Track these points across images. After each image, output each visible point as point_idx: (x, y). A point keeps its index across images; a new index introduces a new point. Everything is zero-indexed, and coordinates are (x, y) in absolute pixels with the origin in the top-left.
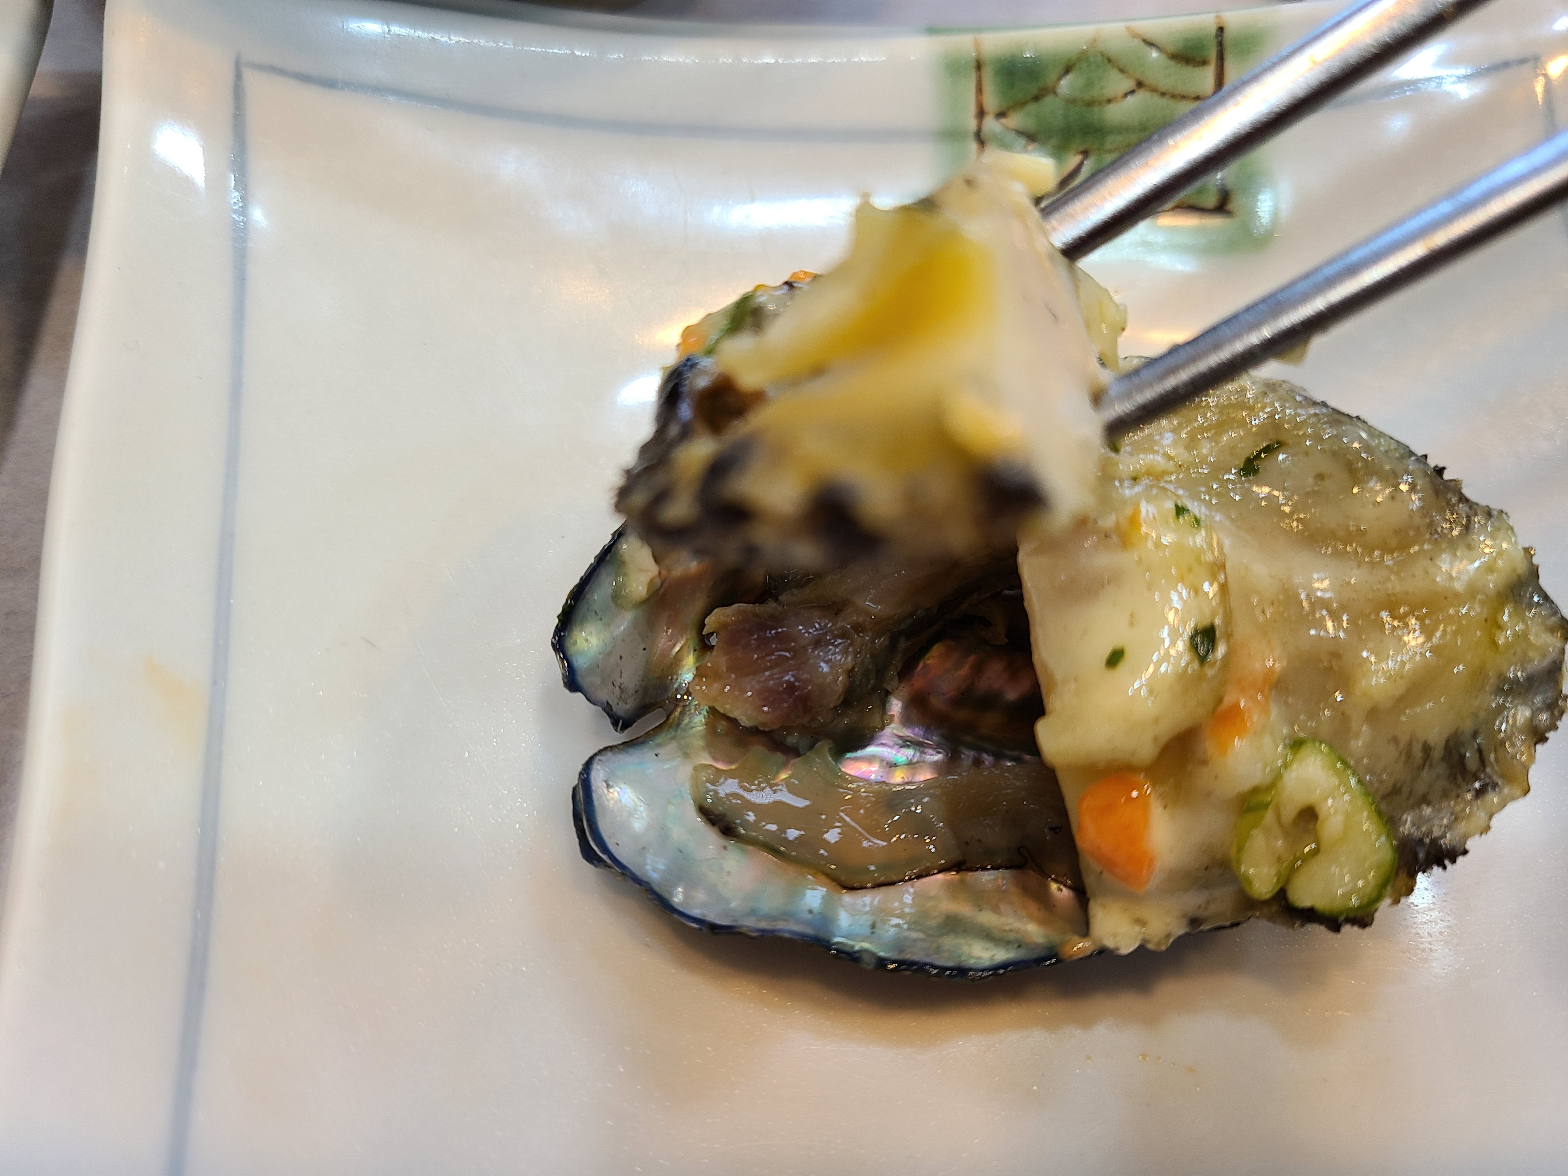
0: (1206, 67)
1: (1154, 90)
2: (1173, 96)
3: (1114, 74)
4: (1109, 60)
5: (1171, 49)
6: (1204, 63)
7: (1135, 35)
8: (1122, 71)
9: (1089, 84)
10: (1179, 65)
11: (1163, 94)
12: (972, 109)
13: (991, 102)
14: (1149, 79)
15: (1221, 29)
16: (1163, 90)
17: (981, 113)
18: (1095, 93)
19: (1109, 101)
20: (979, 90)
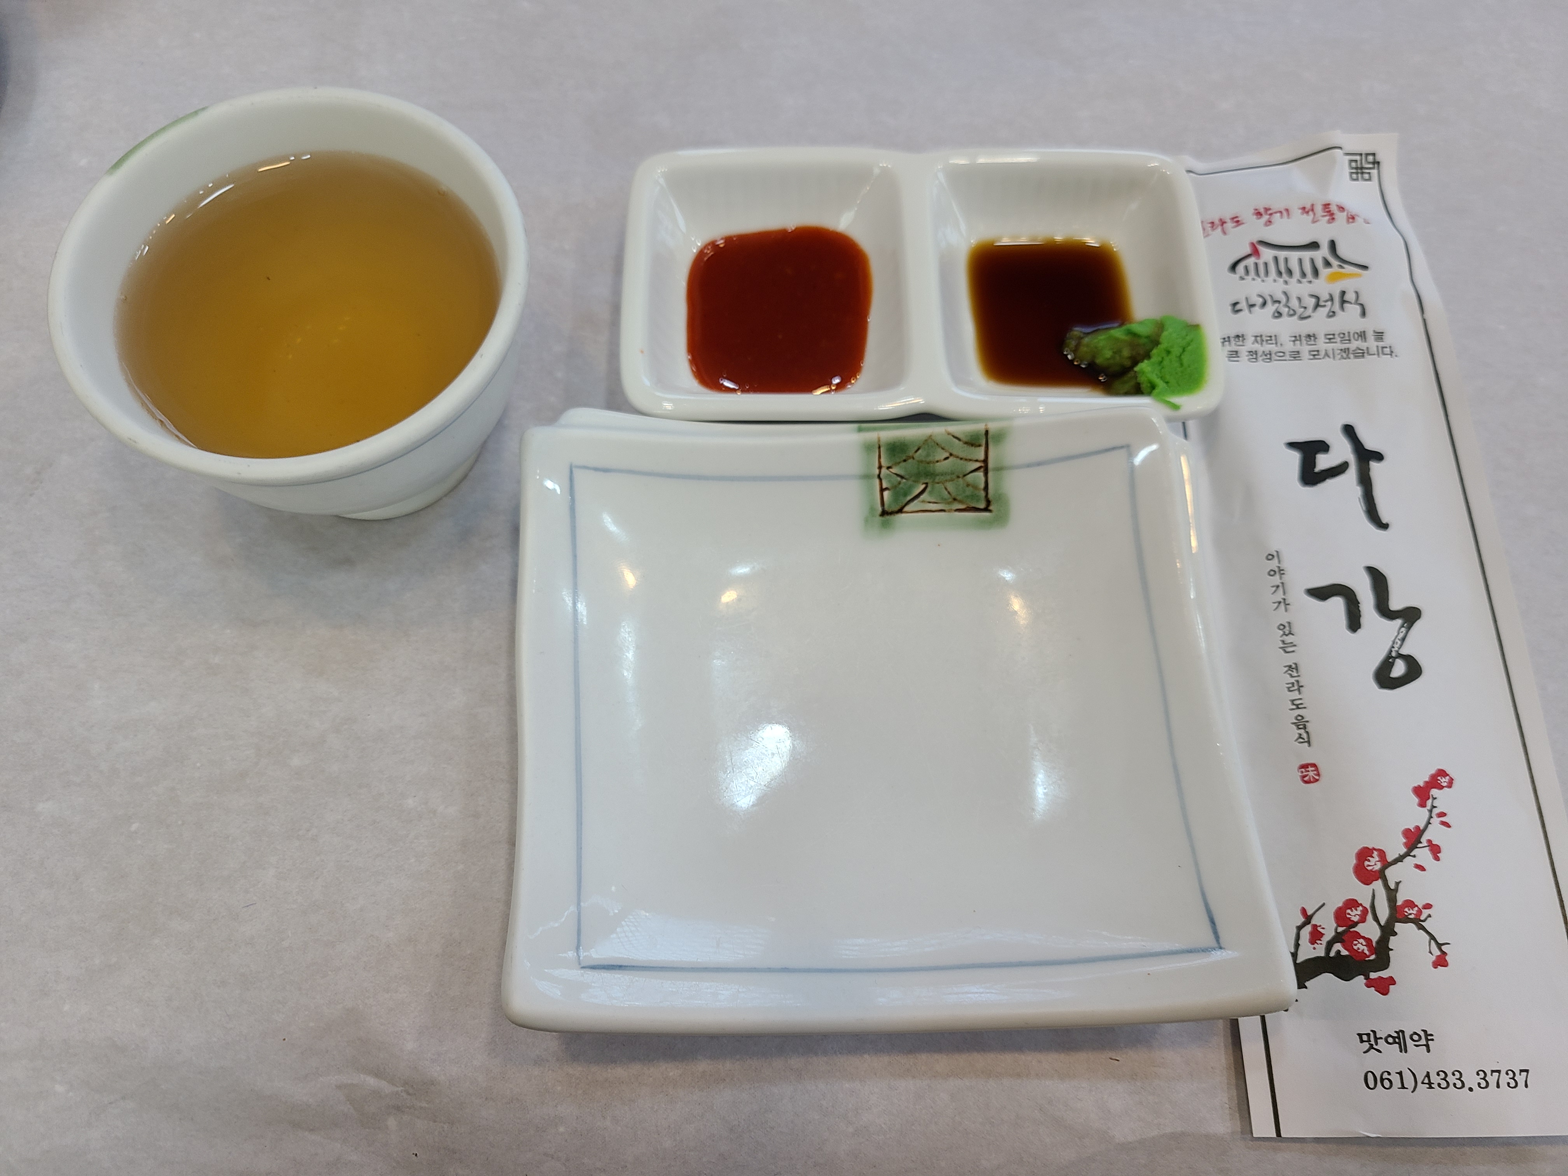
0: (981, 448)
1: (957, 457)
2: (966, 460)
3: (940, 450)
4: (937, 444)
5: (965, 439)
6: (980, 446)
7: (949, 434)
8: (943, 449)
9: (928, 455)
10: (968, 446)
11: (961, 459)
12: (877, 465)
13: (884, 463)
14: (954, 453)
15: (987, 432)
16: (962, 457)
17: (880, 467)
18: (930, 459)
19: (937, 462)
20: (880, 457)
